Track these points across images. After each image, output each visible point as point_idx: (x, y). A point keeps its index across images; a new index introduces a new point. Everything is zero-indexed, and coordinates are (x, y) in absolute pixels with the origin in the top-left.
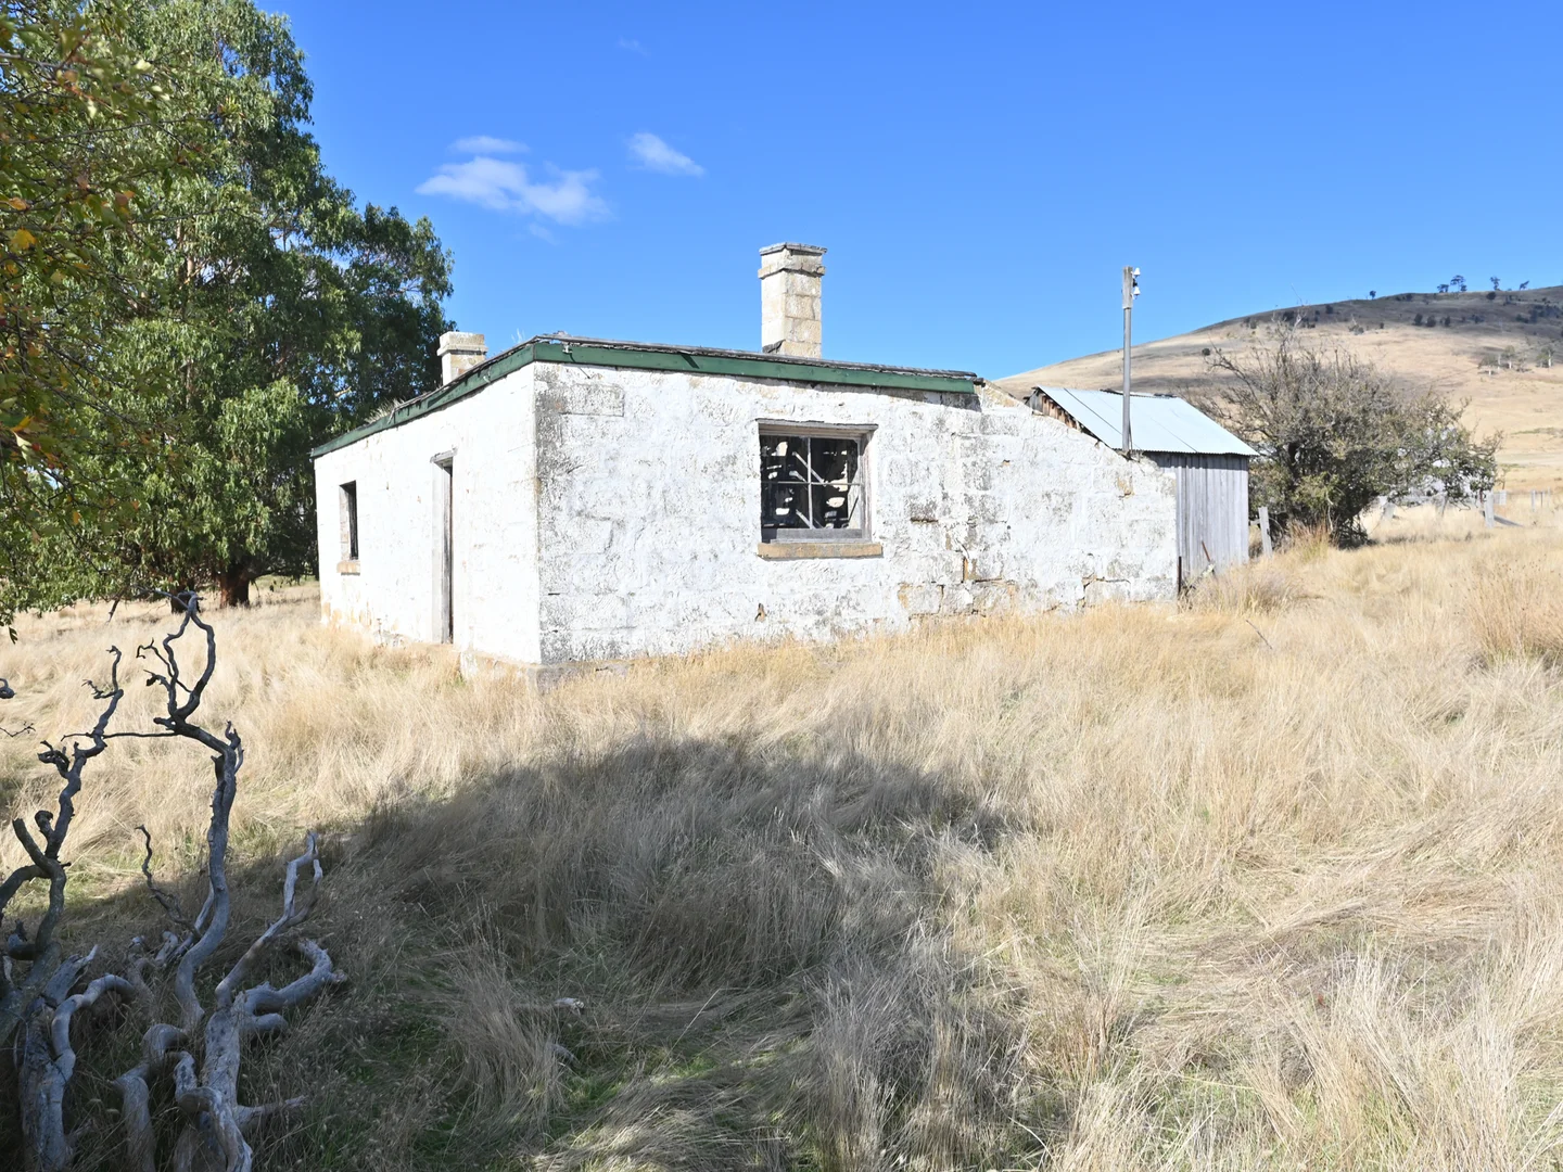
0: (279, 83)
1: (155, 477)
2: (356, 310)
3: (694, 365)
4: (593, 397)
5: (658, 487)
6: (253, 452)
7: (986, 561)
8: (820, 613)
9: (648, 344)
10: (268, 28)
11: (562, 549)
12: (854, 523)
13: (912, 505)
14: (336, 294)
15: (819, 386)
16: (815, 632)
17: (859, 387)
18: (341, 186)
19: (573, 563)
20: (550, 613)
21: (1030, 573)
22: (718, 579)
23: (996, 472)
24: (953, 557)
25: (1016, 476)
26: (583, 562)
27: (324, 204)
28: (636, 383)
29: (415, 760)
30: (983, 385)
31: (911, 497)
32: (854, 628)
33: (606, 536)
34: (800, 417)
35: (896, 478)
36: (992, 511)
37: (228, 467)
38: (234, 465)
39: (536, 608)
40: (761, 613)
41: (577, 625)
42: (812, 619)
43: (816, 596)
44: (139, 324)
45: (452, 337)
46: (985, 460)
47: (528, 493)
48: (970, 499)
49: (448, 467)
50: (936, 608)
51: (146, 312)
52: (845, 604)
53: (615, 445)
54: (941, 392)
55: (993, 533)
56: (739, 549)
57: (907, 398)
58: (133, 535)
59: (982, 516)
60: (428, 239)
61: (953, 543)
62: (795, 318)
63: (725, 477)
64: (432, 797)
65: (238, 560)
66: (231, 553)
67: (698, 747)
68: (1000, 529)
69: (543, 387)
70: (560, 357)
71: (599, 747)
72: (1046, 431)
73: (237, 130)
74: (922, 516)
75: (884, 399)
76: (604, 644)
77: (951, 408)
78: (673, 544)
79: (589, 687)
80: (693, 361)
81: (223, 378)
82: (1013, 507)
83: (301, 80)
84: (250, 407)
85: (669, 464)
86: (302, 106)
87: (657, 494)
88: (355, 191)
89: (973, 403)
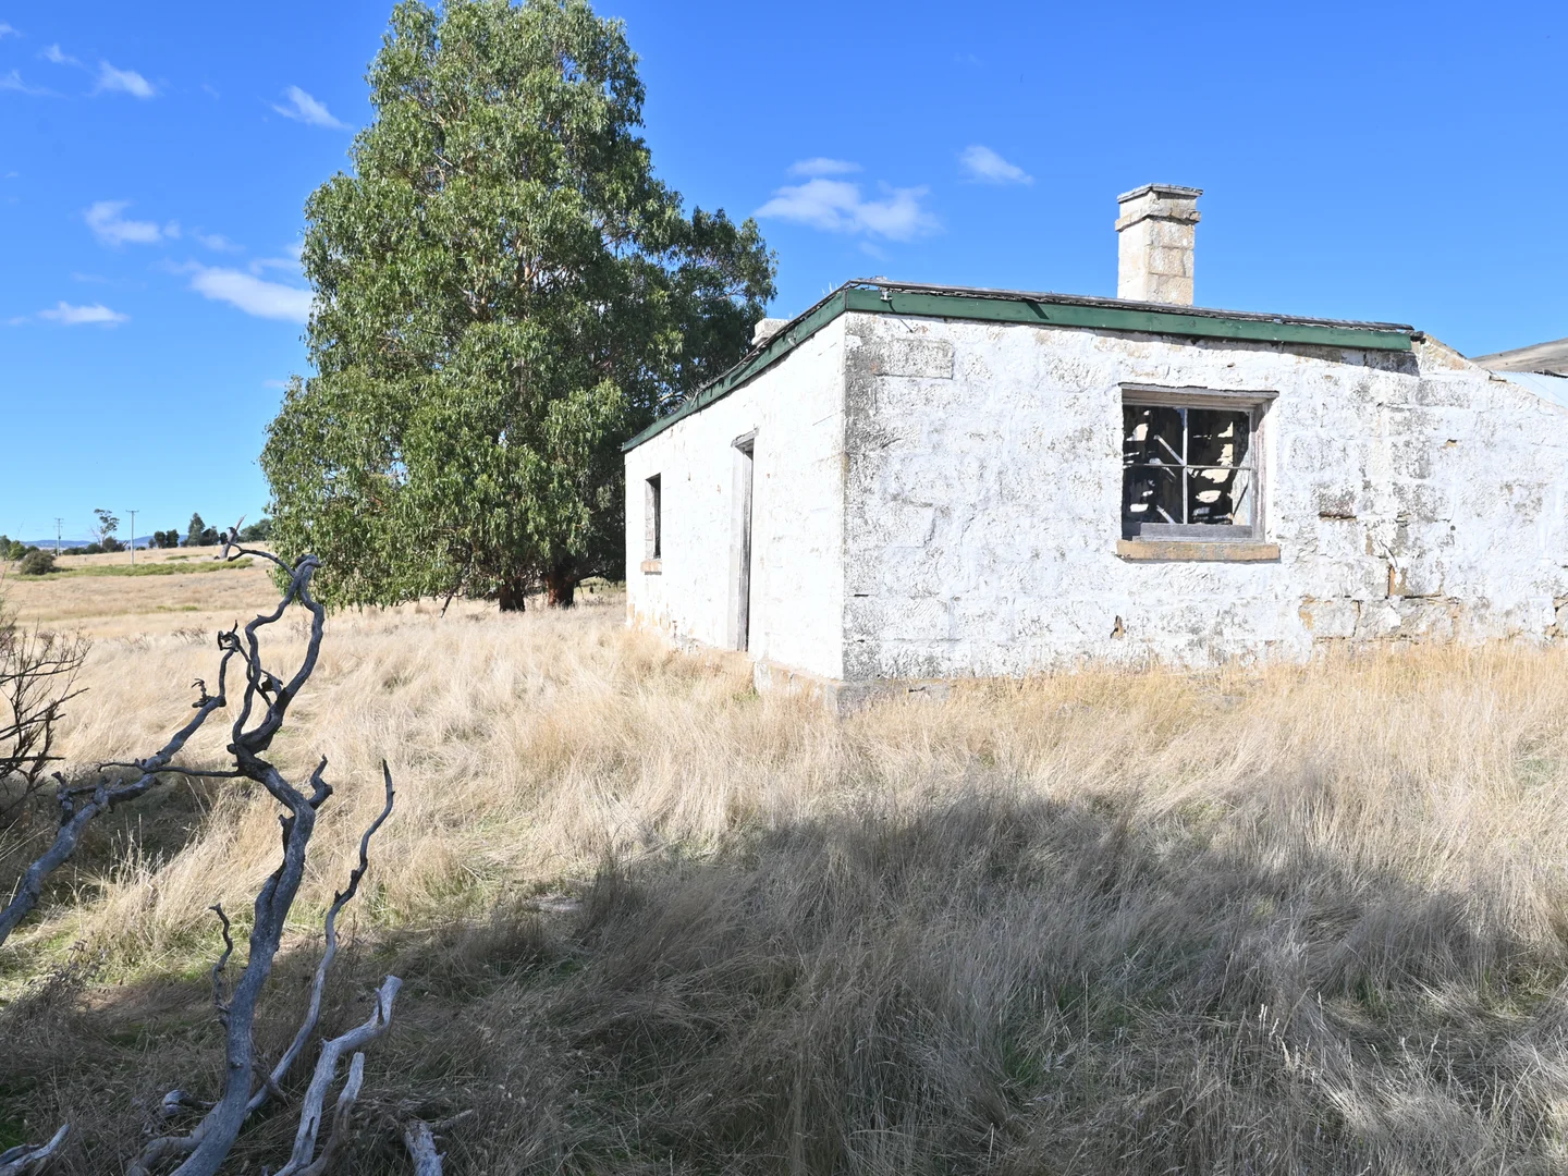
0: (614, 89)
1: (485, 477)
2: (680, 310)
3: (1042, 315)
4: (917, 355)
5: (994, 466)
6: (576, 453)
7: (1420, 572)
8: (1194, 631)
9: (985, 289)
10: (604, 33)
11: (872, 541)
12: (1241, 517)
13: (1322, 496)
14: (660, 295)
15: (1201, 342)
16: (1187, 654)
17: (1255, 343)
18: (669, 188)
19: (885, 557)
20: (855, 618)
21: (1480, 588)
22: (1064, 584)
23: (1437, 455)
24: (1375, 566)
25: (1465, 460)
26: (898, 558)
27: (652, 205)
28: (969, 337)
29: (671, 801)
30: (1423, 341)
31: (1320, 485)
32: (1239, 652)
33: (927, 526)
34: (1175, 381)
35: (1301, 461)
36: (1430, 506)
37: (553, 468)
38: (559, 466)
39: (839, 611)
40: (1118, 628)
41: (888, 634)
42: (1183, 639)
43: (1190, 609)
44: (476, 327)
45: (767, 324)
46: (1422, 438)
47: (834, 473)
48: (1401, 489)
49: (748, 449)
50: (1350, 630)
51: (484, 316)
52: (1228, 620)
53: (941, 414)
54: (1364, 349)
55: (1431, 535)
56: (1093, 547)
57: (1319, 357)
58: (464, 533)
59: (1416, 513)
60: (754, 239)
61: (1375, 546)
62: (1160, 275)
63: (1077, 456)
64: (687, 852)
65: (560, 559)
66: (552, 553)
67: (1050, 811)
68: (1441, 529)
69: (856, 342)
70: (877, 306)
71: (909, 798)
72: (1508, 401)
73: (572, 133)
74: (1334, 510)
75: (1288, 358)
76: (920, 660)
77: (1377, 371)
78: (1009, 539)
79: (898, 714)
80: (1039, 311)
81: (551, 380)
82: (1459, 502)
83: (635, 83)
84: (574, 408)
85: (1007, 438)
86: (634, 109)
87: (990, 476)
88: (683, 193)
89: (1408, 365)
